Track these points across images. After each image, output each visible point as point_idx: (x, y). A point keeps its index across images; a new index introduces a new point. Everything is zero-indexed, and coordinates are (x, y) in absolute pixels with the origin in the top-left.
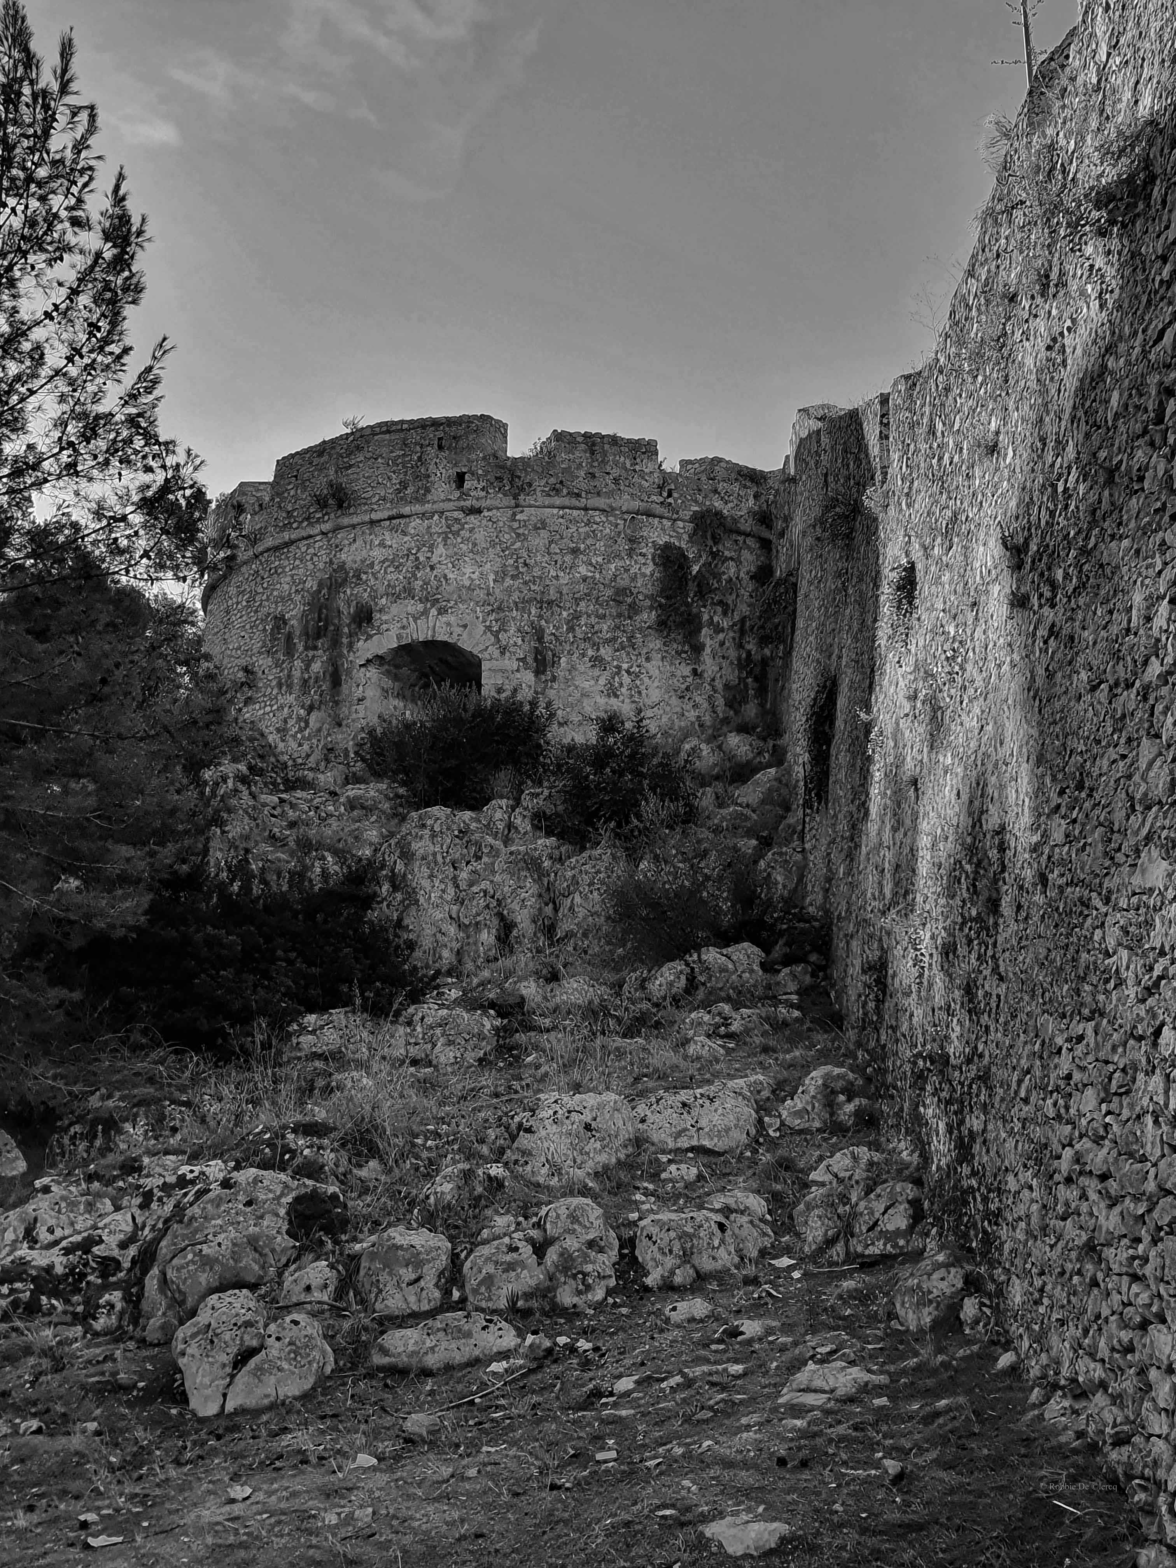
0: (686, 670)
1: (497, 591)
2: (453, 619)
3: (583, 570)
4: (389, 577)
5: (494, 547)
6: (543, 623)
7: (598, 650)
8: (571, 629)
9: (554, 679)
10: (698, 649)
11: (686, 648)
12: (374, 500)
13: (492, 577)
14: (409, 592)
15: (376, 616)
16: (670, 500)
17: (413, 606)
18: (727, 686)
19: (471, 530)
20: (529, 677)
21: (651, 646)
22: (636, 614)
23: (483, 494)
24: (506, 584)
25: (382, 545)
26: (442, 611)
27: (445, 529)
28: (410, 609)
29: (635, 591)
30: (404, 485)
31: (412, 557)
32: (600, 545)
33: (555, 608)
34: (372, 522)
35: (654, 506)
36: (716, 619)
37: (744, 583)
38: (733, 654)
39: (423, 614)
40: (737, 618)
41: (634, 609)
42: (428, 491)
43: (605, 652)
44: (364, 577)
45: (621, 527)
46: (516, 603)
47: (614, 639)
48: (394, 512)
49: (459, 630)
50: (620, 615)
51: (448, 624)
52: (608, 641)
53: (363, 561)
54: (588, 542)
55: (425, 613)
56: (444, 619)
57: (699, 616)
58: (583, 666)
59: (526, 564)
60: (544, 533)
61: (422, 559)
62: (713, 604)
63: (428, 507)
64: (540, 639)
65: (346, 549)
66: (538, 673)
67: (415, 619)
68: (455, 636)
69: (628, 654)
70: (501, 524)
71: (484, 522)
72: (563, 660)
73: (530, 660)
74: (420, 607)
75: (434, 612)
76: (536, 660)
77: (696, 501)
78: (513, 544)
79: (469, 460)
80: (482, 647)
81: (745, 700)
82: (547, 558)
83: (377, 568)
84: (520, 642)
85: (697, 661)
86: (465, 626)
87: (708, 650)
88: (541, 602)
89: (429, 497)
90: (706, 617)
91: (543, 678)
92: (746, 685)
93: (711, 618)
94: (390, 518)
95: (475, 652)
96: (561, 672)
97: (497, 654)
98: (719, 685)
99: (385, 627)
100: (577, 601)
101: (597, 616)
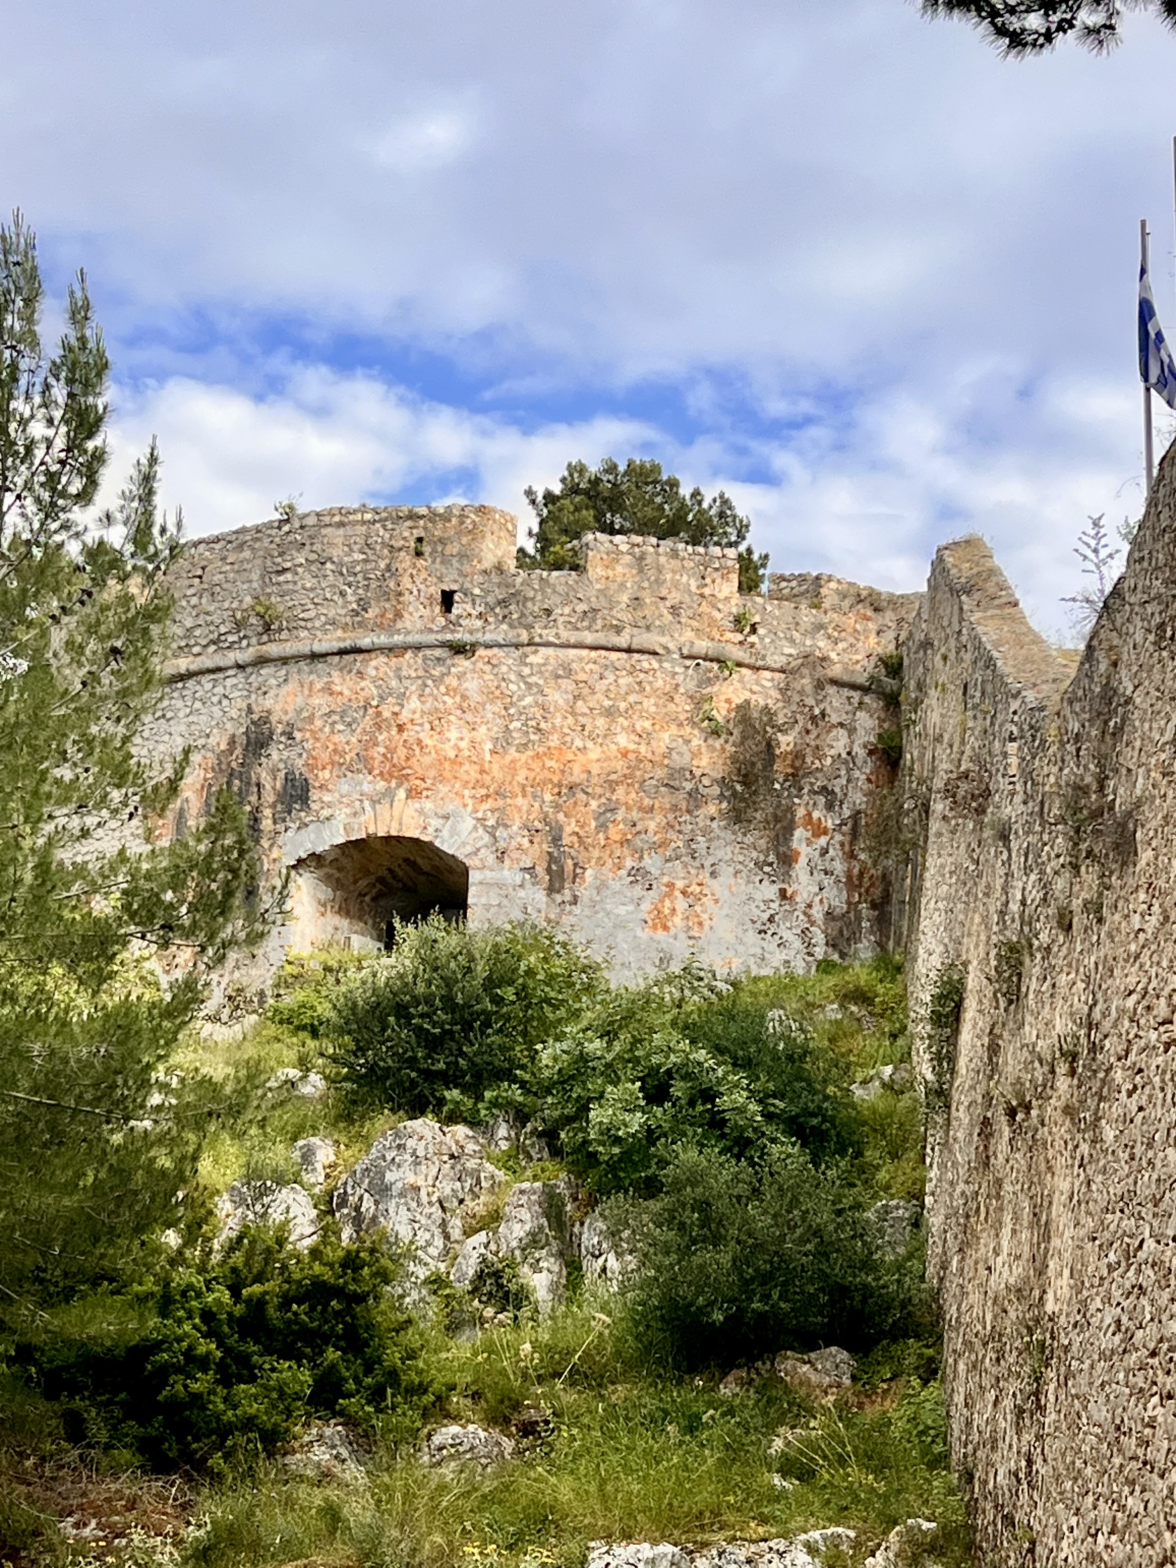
0: (770, 891)
1: (495, 767)
2: (428, 805)
3: (623, 740)
4: (336, 738)
5: (492, 702)
6: (561, 816)
7: (641, 858)
8: (602, 827)
9: (575, 901)
10: (787, 860)
11: (772, 858)
12: (317, 624)
13: (489, 746)
14: (364, 762)
15: (314, 794)
16: (753, 639)
17: (370, 784)
18: (829, 915)
19: (460, 677)
20: (539, 896)
21: (720, 854)
22: (697, 807)
23: (479, 623)
24: (508, 758)
25: (328, 690)
26: (413, 794)
27: (421, 673)
28: (366, 788)
29: (698, 773)
30: (364, 605)
31: (371, 711)
32: (649, 704)
33: (581, 796)
34: (314, 657)
35: (729, 647)
36: (816, 815)
37: (859, 763)
38: (839, 867)
39: (384, 795)
40: (847, 813)
41: (695, 798)
42: (398, 615)
43: (651, 862)
44: (298, 735)
45: (680, 679)
46: (523, 787)
47: (664, 844)
48: (347, 644)
49: (435, 823)
50: (675, 808)
51: (421, 812)
52: (655, 847)
53: (299, 712)
54: (632, 698)
55: (389, 794)
56: (414, 805)
57: (790, 810)
58: (618, 882)
59: (539, 730)
60: (567, 684)
61: (386, 714)
62: (812, 792)
63: (398, 639)
64: (556, 840)
65: (272, 693)
66: (551, 890)
67: (374, 802)
68: (430, 830)
69: (685, 865)
70: (504, 669)
71: (480, 665)
72: (589, 872)
73: (540, 870)
74: (381, 785)
75: (401, 794)
76: (549, 870)
77: (792, 641)
78: (521, 699)
79: (461, 573)
80: (469, 849)
81: (854, 937)
82: (570, 720)
83: (318, 723)
84: (525, 842)
85: (786, 876)
86: (446, 817)
87: (802, 861)
88: (560, 785)
89: (399, 625)
90: (801, 812)
91: (558, 898)
92: (858, 913)
93: (809, 814)
94: (342, 652)
95: (461, 857)
96: (585, 890)
97: (491, 859)
98: (817, 913)
99: (325, 813)
100: (612, 785)
101: (640, 809)
